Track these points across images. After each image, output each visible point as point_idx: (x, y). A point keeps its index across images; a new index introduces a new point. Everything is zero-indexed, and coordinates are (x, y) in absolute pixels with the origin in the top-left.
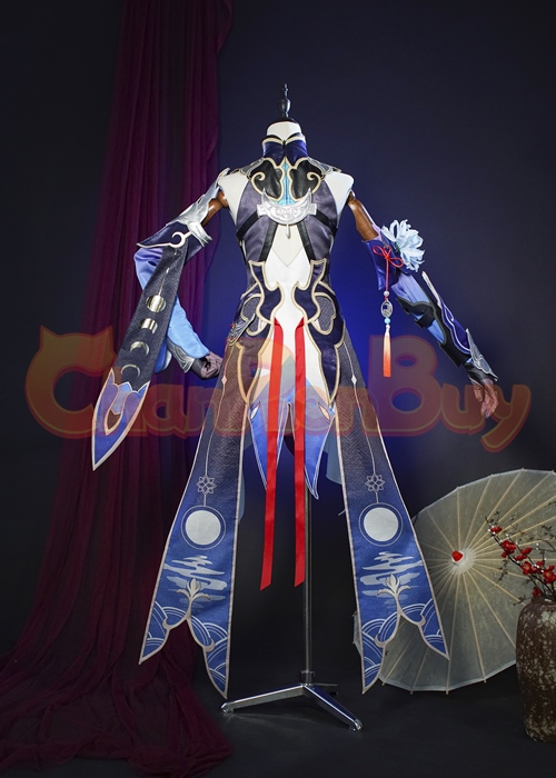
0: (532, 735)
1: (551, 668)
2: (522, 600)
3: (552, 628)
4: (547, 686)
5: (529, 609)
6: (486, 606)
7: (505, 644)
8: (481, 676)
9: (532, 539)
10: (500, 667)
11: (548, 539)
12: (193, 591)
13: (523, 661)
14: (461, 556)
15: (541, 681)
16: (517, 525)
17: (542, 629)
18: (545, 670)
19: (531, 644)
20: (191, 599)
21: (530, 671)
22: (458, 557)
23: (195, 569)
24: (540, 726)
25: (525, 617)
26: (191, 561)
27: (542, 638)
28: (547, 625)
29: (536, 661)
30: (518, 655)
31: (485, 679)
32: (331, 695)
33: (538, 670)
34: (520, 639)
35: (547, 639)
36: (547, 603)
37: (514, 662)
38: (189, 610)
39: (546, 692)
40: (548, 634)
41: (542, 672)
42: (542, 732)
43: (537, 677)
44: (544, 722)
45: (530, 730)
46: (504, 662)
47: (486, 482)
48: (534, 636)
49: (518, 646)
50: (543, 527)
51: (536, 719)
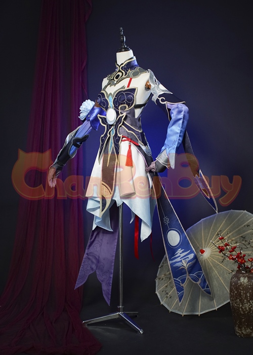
0: (238, 334)
1: (245, 304)
2: (233, 271)
3: (245, 285)
4: (244, 312)
5: (235, 276)
6: (216, 274)
7: (225, 292)
8: (215, 307)
9: (236, 243)
10: (223, 303)
11: (244, 242)
12: (185, 265)
13: (233, 300)
14: (204, 251)
15: (241, 309)
16: (230, 236)
17: (240, 285)
18: (242, 305)
19: (236, 292)
20: (186, 268)
21: (236, 305)
22: (203, 252)
23: (180, 256)
24: (241, 330)
25: (233, 280)
26: (177, 254)
27: (241, 290)
28: (243, 283)
29: (238, 300)
30: (231, 297)
31: (216, 308)
32: (132, 318)
33: (239, 305)
34: (231, 290)
35: (243, 290)
36: (243, 273)
37: (229, 301)
38: (187, 273)
39: (243, 314)
40: (243, 288)
41: (241, 306)
42: (242, 333)
43: (239, 308)
44: (243, 328)
45: (237, 332)
46: (225, 301)
47: (215, 216)
48: (237, 289)
49: (230, 294)
50: (242, 237)
51: (239, 327)
